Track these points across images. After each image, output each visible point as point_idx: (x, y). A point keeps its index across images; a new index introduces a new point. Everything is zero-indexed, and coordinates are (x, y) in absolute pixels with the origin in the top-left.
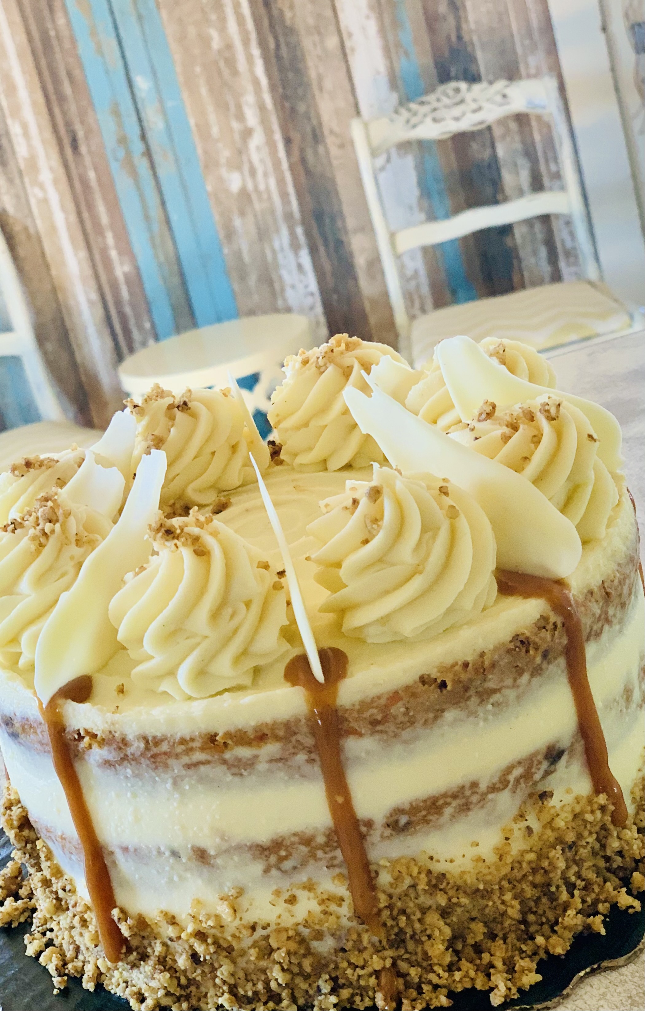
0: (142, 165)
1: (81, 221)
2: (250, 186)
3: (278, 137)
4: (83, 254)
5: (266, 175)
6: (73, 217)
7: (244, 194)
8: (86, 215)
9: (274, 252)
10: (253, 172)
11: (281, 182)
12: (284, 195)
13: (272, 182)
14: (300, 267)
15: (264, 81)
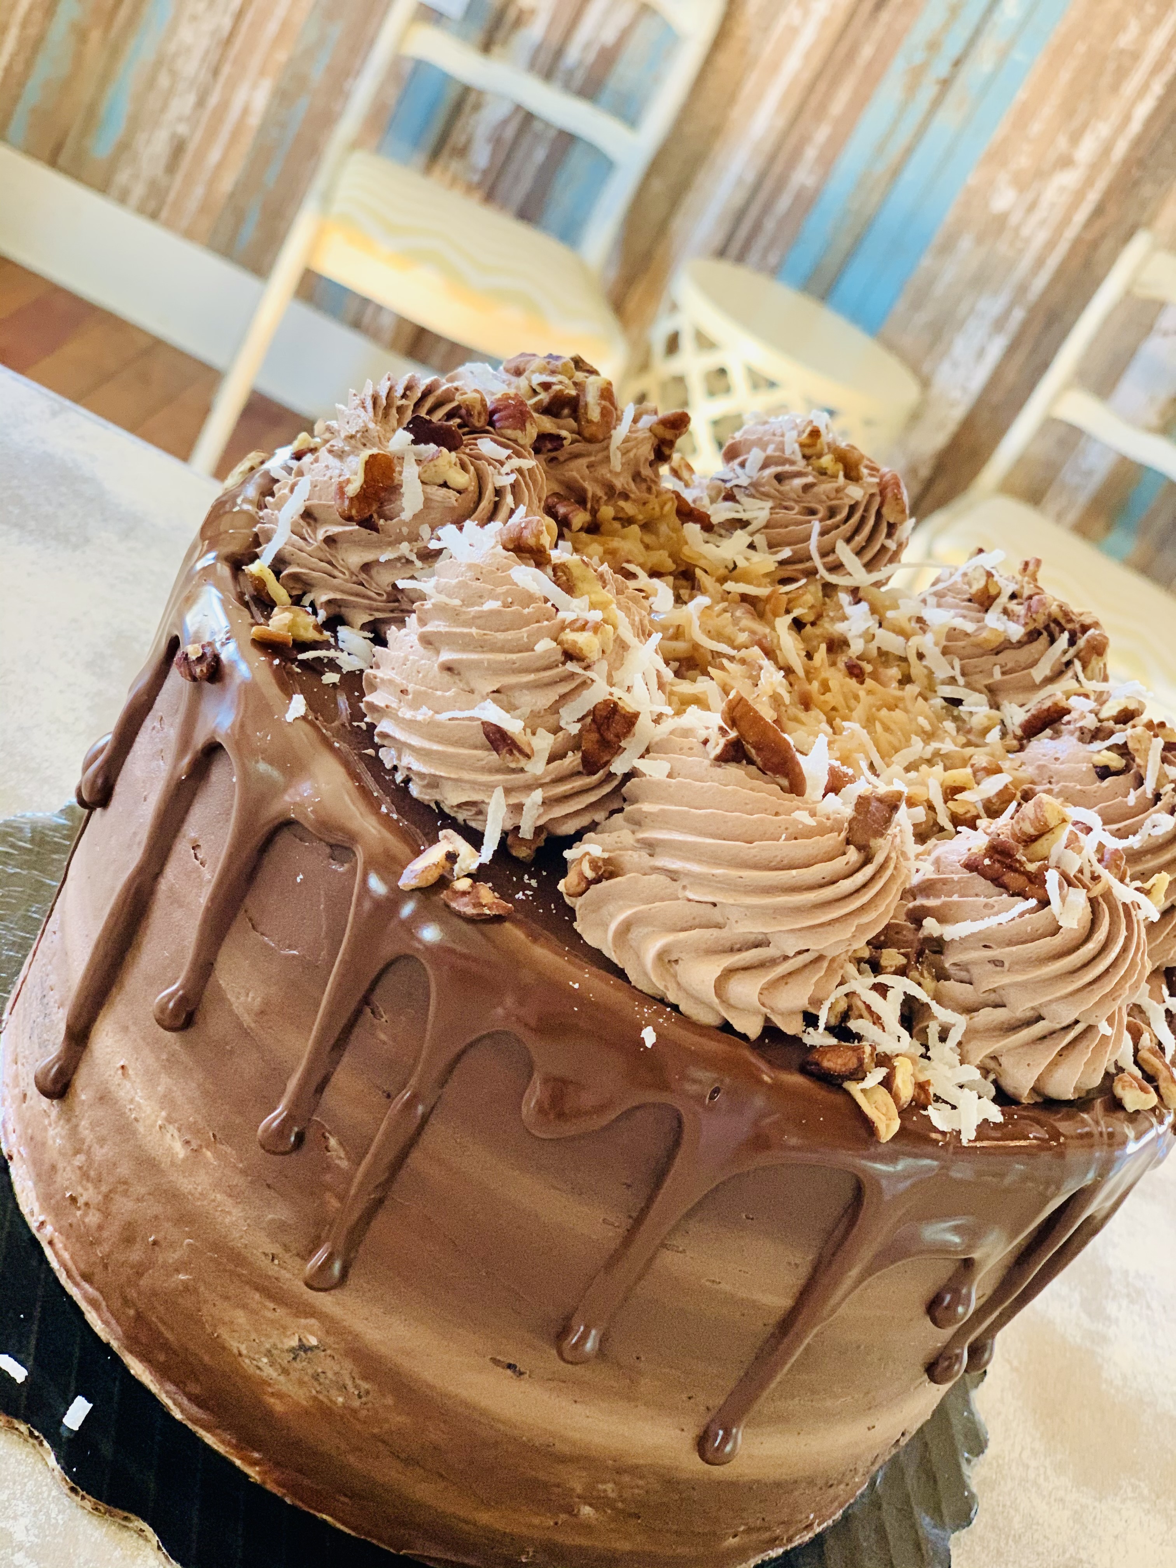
0: (928, 91)
1: (811, 88)
2: (1014, 220)
3: (1093, 197)
4: (781, 123)
5: (1042, 223)
6: (807, 76)
7: (1000, 222)
8: (822, 87)
9: (972, 310)
10: (1032, 207)
11: (1050, 245)
12: (1039, 263)
13: (1041, 238)
14: (981, 353)
15: (1135, 126)
